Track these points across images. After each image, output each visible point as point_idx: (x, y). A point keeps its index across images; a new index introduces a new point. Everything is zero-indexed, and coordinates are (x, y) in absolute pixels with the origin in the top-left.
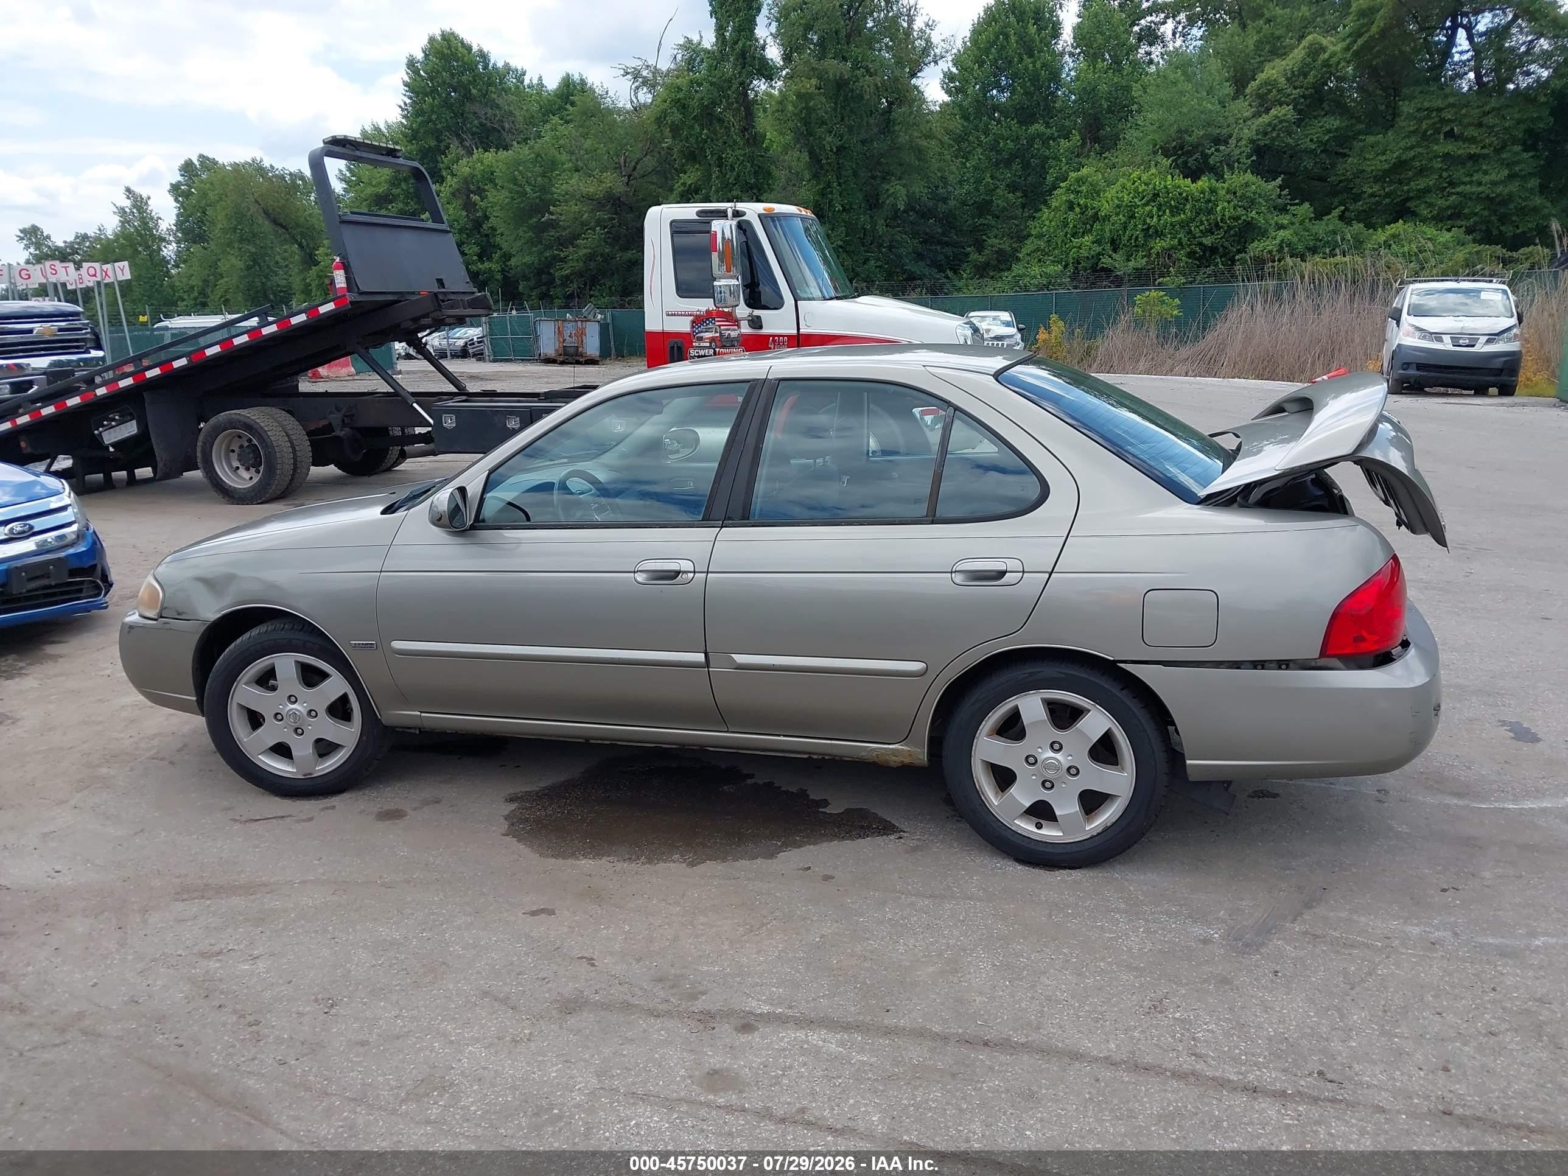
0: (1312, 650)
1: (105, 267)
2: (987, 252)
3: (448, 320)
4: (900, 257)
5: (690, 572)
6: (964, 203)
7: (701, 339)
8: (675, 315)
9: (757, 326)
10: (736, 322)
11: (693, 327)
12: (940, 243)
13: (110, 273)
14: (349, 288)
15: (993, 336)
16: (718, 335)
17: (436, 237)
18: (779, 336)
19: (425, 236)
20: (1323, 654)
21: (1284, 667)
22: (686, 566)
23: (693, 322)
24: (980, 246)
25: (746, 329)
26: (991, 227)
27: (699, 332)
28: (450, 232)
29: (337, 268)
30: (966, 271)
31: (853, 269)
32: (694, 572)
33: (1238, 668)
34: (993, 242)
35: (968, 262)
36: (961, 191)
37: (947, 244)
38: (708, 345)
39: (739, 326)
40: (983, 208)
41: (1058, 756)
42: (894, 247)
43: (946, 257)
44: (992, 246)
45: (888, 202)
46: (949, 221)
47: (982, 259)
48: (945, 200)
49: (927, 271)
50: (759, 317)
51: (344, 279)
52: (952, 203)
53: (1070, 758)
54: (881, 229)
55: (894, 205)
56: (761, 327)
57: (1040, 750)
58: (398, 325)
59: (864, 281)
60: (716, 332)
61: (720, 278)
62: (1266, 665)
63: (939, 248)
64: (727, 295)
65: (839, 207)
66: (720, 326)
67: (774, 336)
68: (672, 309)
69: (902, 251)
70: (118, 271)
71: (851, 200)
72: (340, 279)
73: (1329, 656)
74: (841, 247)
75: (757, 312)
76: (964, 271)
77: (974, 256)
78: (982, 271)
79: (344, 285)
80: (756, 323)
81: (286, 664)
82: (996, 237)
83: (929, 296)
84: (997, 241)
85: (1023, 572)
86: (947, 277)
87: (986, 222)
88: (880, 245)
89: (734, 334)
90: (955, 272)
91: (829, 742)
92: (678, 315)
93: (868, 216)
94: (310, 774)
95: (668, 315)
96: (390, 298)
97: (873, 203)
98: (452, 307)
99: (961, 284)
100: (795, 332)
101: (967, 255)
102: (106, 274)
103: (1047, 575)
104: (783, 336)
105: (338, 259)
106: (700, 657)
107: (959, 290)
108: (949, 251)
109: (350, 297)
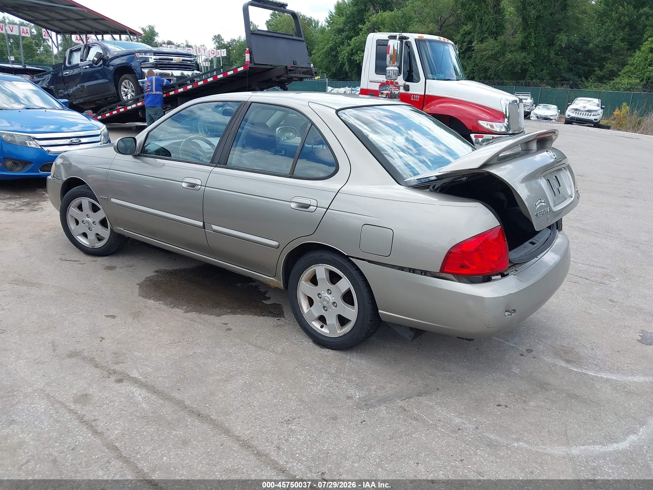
0: (436, 267)
1: (218, 51)
2: (604, 70)
3: (294, 79)
4: (560, 70)
5: (200, 185)
6: (598, 46)
7: (382, 94)
8: (373, 82)
9: (407, 90)
10: (399, 88)
11: (380, 88)
12: (582, 64)
13: (219, 53)
14: (251, 62)
15: (587, 110)
16: (390, 92)
17: (296, 43)
18: (416, 95)
19: (292, 42)
20: (442, 270)
21: (423, 274)
22: (199, 182)
23: (380, 86)
24: (601, 68)
25: (402, 91)
26: (609, 58)
27: (382, 90)
28: (304, 41)
29: (247, 53)
30: (592, 78)
31: (535, 74)
32: (201, 186)
33: (402, 270)
34: (609, 66)
35: (594, 74)
36: (597, 41)
37: (586, 65)
38: (385, 96)
39: (399, 89)
40: (607, 49)
41: (329, 296)
42: (558, 65)
43: (584, 72)
44: (608, 68)
45: (557, 43)
46: (588, 54)
47: (601, 74)
48: (587, 44)
49: (572, 77)
50: (408, 86)
51: (249, 58)
52: (591, 45)
53: (334, 298)
54: (552, 55)
55: (560, 45)
56: (408, 90)
57: (323, 292)
58: (271, 79)
59: (539, 79)
60: (389, 91)
61: (389, 66)
62: (416, 271)
63: (581, 67)
64: (393, 74)
65: (533, 44)
66: (391, 88)
67: (414, 95)
68: (372, 79)
69: (561, 67)
70: (222, 53)
71: (539, 41)
72: (247, 57)
73: (445, 272)
74: (531, 63)
75: (407, 83)
76: (591, 79)
77: (598, 72)
78: (601, 80)
79: (249, 60)
80: (407, 88)
81: (86, 202)
82: (610, 64)
83: (570, 89)
84: (611, 66)
85: (317, 207)
86: (582, 81)
87: (607, 56)
88: (551, 64)
89: (397, 92)
90: (587, 78)
91: (249, 271)
92: (374, 82)
93: (547, 49)
94: (94, 247)
95: (370, 82)
96: (269, 67)
97: (551, 43)
98: (295, 73)
99: (589, 84)
100: (423, 93)
101: (595, 71)
102: (218, 54)
103: (326, 210)
104: (418, 95)
105: (248, 49)
106: (201, 224)
107: (587, 87)
108: (586, 69)
109: (250, 65)
